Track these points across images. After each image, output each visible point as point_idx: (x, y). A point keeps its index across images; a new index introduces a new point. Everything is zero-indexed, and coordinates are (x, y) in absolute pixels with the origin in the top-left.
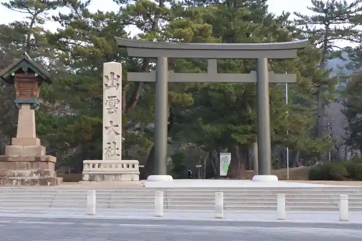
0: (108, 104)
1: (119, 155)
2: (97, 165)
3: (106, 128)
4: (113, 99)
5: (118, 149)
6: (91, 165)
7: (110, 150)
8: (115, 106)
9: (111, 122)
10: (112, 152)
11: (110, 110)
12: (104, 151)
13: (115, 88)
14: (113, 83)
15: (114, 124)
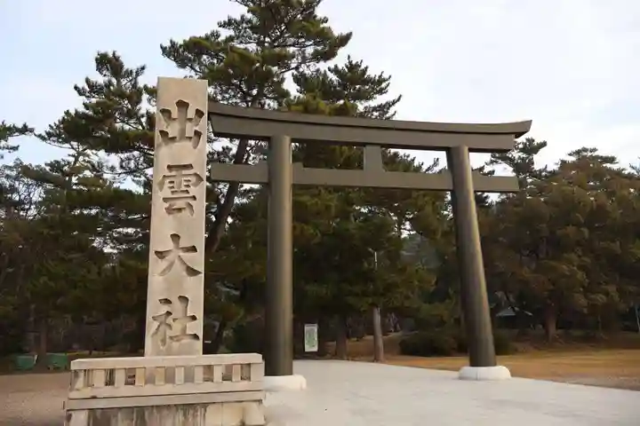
0: (167, 185)
1: (196, 337)
2: (120, 377)
3: (160, 254)
4: (184, 172)
5: (194, 318)
6: (99, 379)
7: (170, 320)
8: (187, 192)
9: (175, 237)
10: (177, 327)
11: (172, 202)
12: (151, 326)
13: (189, 144)
14: (183, 131)
15: (184, 243)
